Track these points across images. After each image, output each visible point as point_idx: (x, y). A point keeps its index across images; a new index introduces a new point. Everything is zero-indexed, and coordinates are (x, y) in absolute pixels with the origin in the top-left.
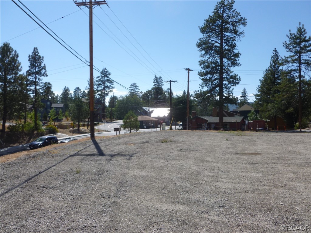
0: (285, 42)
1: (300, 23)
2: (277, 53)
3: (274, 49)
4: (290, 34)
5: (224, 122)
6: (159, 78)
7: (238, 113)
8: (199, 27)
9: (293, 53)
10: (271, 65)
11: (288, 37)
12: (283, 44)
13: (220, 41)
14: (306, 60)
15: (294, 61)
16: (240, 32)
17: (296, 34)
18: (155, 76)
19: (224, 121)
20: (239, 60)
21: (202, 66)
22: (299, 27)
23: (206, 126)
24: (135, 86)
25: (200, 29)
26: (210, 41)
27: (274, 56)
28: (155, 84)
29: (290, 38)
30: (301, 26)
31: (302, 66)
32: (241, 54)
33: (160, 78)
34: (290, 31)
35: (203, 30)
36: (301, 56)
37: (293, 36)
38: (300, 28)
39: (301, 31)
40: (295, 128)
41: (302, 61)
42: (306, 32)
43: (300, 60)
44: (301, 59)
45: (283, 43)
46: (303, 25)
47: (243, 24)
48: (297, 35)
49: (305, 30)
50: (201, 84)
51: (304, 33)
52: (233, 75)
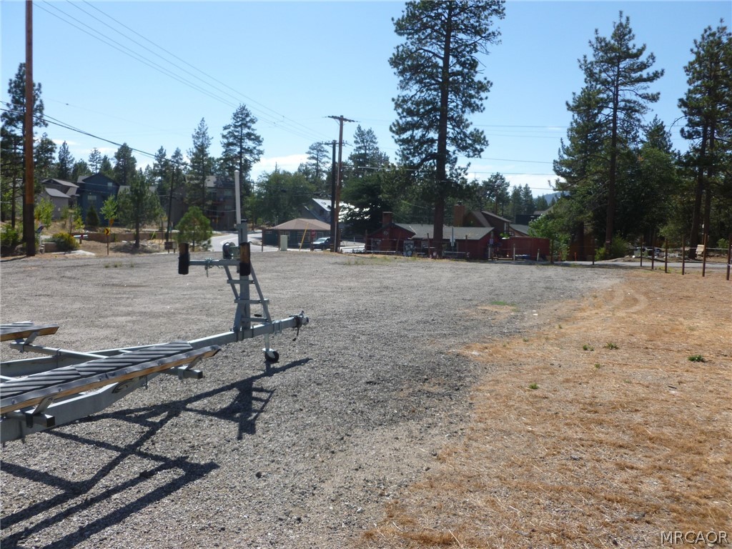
0: (585, 57)
1: (621, 13)
4: (597, 39)
6: (368, 133)
8: (393, 19)
11: (593, 46)
12: (578, 64)
13: (443, 52)
14: (629, 101)
16: (490, 31)
17: (608, 39)
18: (359, 128)
20: (486, 98)
21: (400, 111)
22: (618, 23)
23: (412, 246)
24: (321, 151)
25: (395, 24)
26: (421, 51)
27: (587, 87)
28: (358, 146)
29: (596, 49)
30: (624, 21)
32: (492, 84)
33: (370, 132)
34: (596, 31)
35: (401, 28)
36: (620, 92)
37: (603, 43)
38: (621, 24)
39: (622, 32)
40: (597, 257)
41: (622, 104)
42: (634, 36)
43: (616, 101)
44: (620, 98)
45: (579, 61)
46: (628, 19)
47: (496, 11)
48: (612, 42)
49: (630, 32)
50: (398, 152)
51: (628, 37)
52: (473, 131)
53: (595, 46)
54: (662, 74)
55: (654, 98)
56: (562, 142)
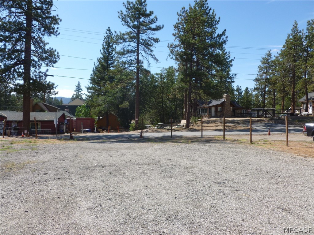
0: (121, 11)
2: (111, 33)
3: (108, 28)
4: (128, 2)
5: (30, 120)
7: (67, 108)
9: (131, 28)
10: (103, 47)
11: (125, 6)
14: (145, 40)
15: (132, 39)
19: (32, 119)
20: (58, 28)
27: (107, 36)
29: (128, 8)
31: (141, 47)
32: (61, 20)
36: (140, 35)
37: (131, 5)
40: (131, 128)
42: (147, 4)
43: (138, 40)
44: (140, 38)
45: (119, 13)
48: (136, 5)
49: (145, 1)
51: (144, 4)
52: (49, 49)
53: (127, 6)
54: (162, 27)
55: (157, 40)
56: (95, 64)
